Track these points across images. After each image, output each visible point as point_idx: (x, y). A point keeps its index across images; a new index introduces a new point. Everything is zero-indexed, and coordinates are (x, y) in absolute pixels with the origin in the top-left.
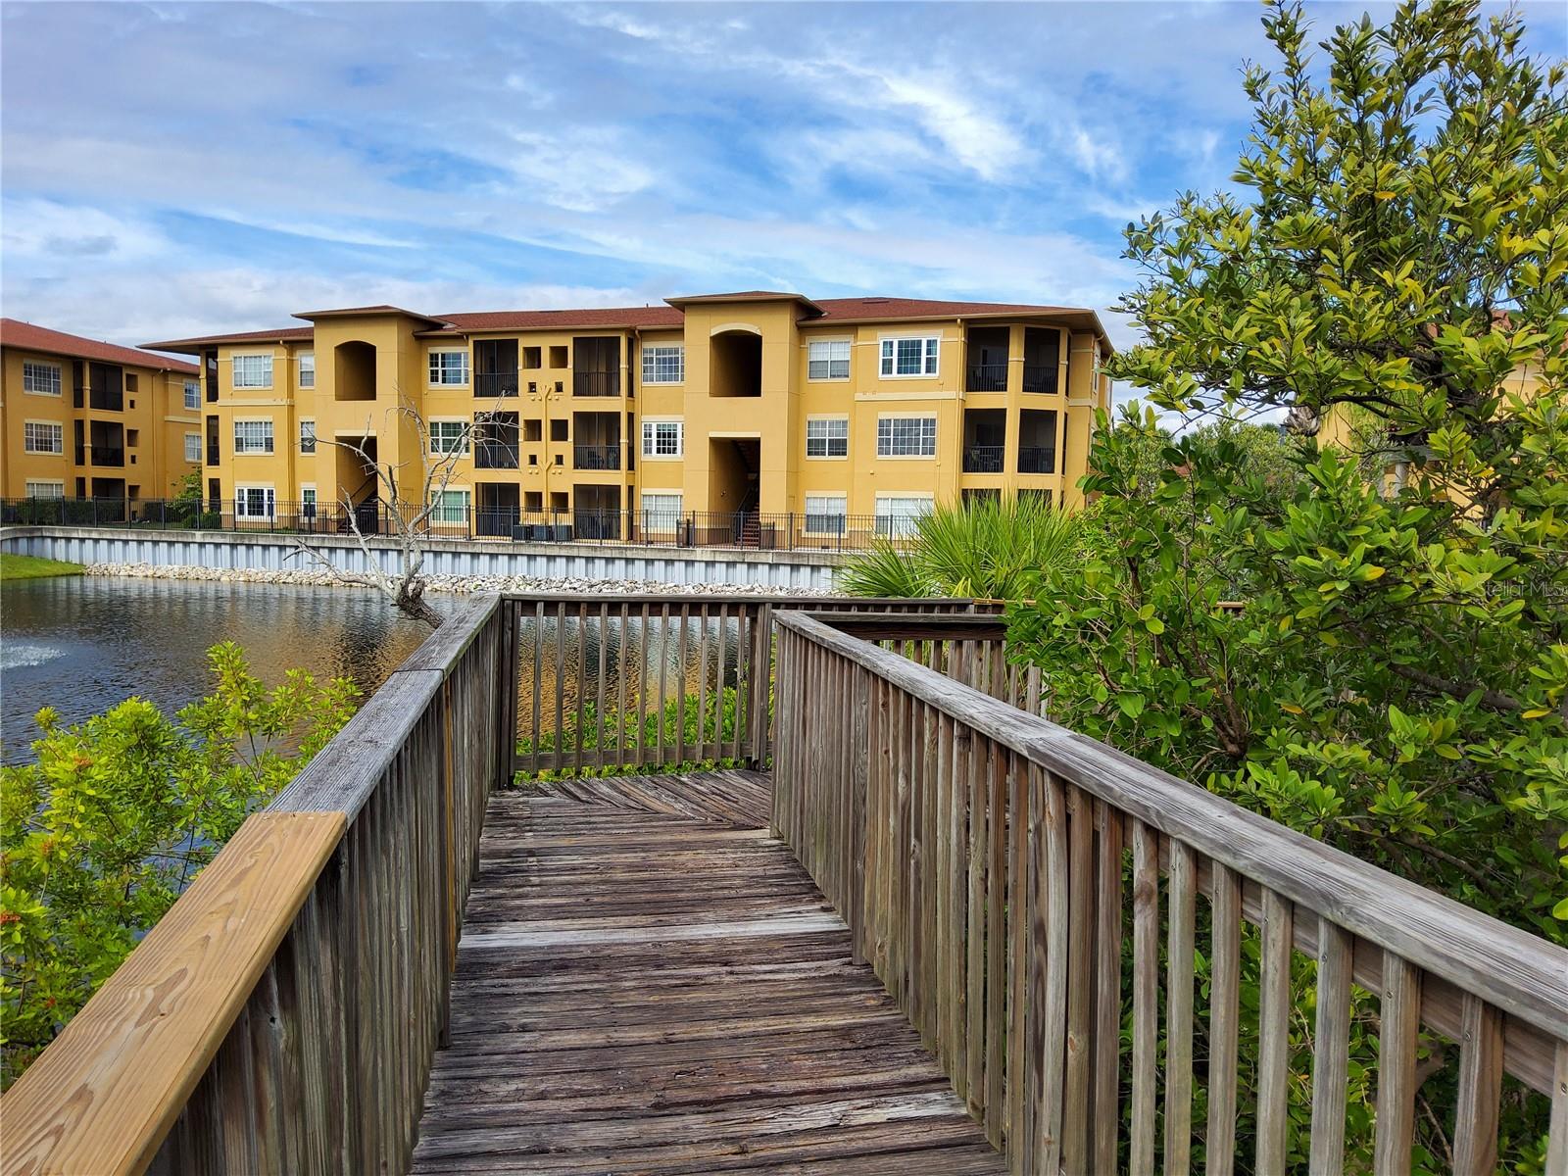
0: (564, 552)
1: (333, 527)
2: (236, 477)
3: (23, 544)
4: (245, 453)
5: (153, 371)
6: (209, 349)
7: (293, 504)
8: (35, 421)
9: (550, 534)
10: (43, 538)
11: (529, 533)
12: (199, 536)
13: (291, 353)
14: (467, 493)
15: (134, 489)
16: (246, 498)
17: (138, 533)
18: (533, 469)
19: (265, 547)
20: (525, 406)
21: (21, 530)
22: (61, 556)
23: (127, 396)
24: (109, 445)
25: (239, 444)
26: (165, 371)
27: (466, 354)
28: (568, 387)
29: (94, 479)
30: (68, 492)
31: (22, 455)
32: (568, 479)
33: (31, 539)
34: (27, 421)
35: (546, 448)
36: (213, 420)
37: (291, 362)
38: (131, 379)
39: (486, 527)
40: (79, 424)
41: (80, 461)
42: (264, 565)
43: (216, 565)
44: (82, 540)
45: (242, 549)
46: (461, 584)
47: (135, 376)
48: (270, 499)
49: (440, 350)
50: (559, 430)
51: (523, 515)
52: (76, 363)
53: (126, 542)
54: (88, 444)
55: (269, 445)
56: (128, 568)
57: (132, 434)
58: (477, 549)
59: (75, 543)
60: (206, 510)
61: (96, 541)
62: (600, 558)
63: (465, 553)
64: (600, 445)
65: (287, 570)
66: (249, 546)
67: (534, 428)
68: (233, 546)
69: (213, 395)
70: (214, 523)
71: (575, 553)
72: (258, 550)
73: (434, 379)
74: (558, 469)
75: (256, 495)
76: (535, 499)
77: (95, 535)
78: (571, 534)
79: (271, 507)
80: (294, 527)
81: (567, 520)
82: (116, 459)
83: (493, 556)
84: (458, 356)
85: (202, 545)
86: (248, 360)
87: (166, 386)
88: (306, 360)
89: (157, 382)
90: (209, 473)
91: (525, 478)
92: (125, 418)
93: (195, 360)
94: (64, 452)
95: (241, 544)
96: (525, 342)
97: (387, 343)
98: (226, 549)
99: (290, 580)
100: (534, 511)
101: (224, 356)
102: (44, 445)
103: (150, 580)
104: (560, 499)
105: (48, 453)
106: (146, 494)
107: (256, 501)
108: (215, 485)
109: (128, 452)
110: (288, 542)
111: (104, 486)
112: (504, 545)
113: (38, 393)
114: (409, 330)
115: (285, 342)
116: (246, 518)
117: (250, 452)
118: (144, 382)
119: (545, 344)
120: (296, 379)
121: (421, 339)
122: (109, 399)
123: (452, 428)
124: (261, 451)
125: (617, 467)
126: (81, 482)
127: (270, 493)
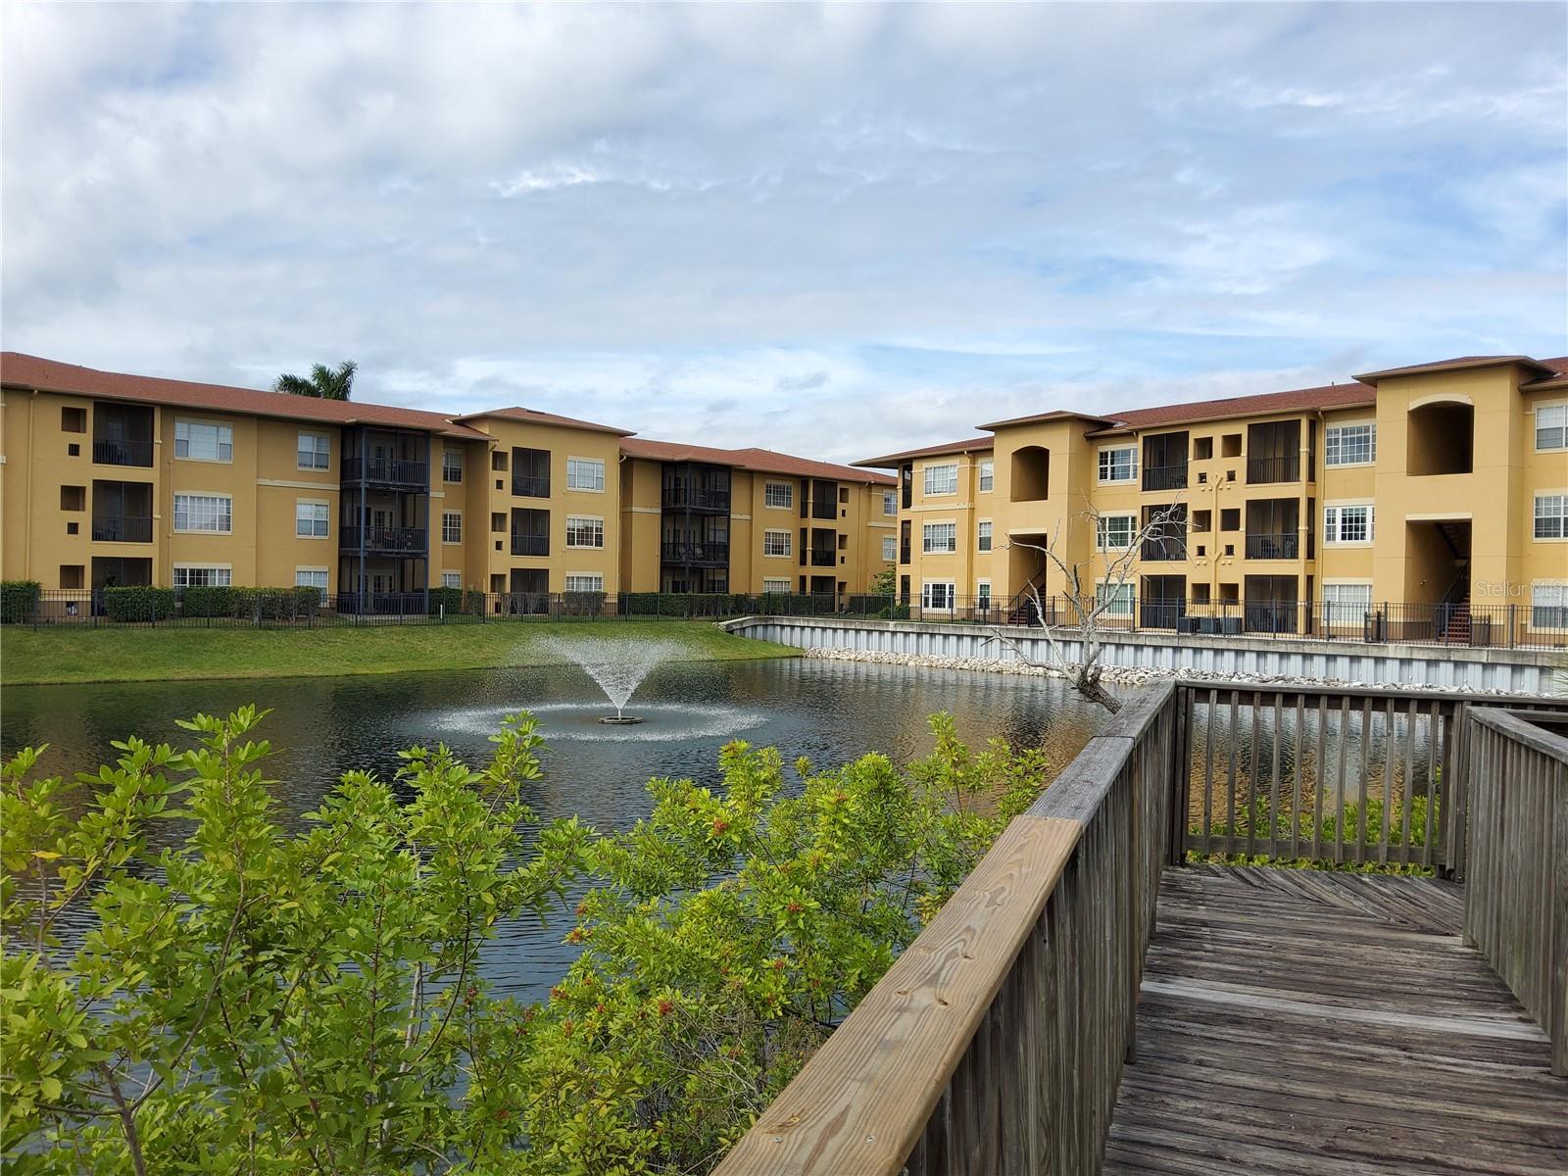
0: (1233, 646)
1: (1005, 618)
2: (923, 574)
3: (760, 630)
4: (932, 552)
5: (860, 484)
6: (905, 463)
7: (970, 597)
8: (772, 530)
9: (1218, 627)
10: (774, 625)
11: (1196, 626)
12: (892, 625)
13: (973, 462)
14: (1133, 586)
15: (842, 585)
16: (931, 592)
17: (845, 623)
18: (1202, 560)
19: (946, 636)
20: (1194, 497)
21: (760, 619)
22: (787, 642)
23: (840, 506)
24: (824, 547)
25: (927, 544)
26: (870, 484)
27: (1136, 451)
28: (1242, 475)
29: (813, 577)
30: (793, 588)
31: (763, 559)
32: (1239, 569)
33: (766, 626)
34: (767, 530)
35: (1216, 538)
36: (906, 523)
37: (973, 469)
38: (844, 491)
39: (1151, 619)
40: (804, 531)
41: (803, 562)
42: (944, 653)
43: (905, 652)
44: (803, 628)
45: (926, 638)
46: (1124, 676)
47: (847, 489)
48: (951, 593)
49: (1109, 448)
50: (1230, 519)
51: (1189, 607)
52: (803, 481)
53: (835, 630)
54: (809, 548)
55: (952, 545)
56: (836, 652)
57: (843, 538)
58: (1140, 642)
59: (797, 630)
60: (898, 603)
61: (813, 628)
62: (1273, 653)
63: (1129, 645)
64: (1275, 533)
65: (964, 657)
66: (932, 635)
67: (1203, 519)
68: (919, 635)
69: (907, 504)
70: (904, 614)
71: (1244, 646)
72: (939, 639)
73: (1103, 476)
74: (1229, 559)
75: (939, 588)
76: (1202, 591)
77: (812, 624)
78: (1240, 627)
79: (951, 600)
80: (970, 618)
81: (1237, 612)
82: (829, 560)
83: (1157, 648)
84: (1126, 453)
85: (894, 633)
86: (937, 470)
87: (870, 496)
88: (986, 467)
89: (864, 493)
90: (901, 570)
91: (1191, 570)
92: (836, 525)
93: (894, 473)
94: (791, 555)
95: (926, 633)
96: (1195, 434)
97: (1060, 446)
98: (913, 637)
99: (966, 666)
100: (1201, 603)
101: (918, 468)
102: (778, 549)
103: (853, 663)
104: (1229, 592)
105: (780, 556)
106: (850, 590)
107: (939, 596)
108: (906, 580)
109: (839, 553)
110: (965, 632)
111: (821, 583)
112: (1168, 637)
113: (775, 507)
114: (1081, 431)
115: (969, 452)
116: (930, 610)
117: (936, 551)
118: (853, 494)
119: (1217, 434)
120: (977, 484)
121: (1091, 439)
122: (827, 510)
123: (1119, 523)
124: (945, 551)
125: (1294, 555)
126: (803, 579)
127: (951, 587)
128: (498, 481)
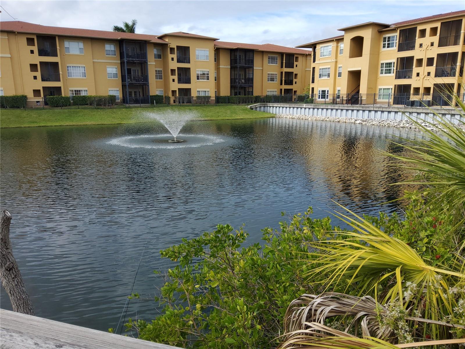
0: (425, 111)
1: (345, 102)
2: (319, 86)
3: (262, 108)
4: (322, 79)
5: (303, 55)
6: (314, 46)
7: (334, 94)
8: (270, 73)
9: (420, 104)
10: (268, 106)
11: (413, 104)
12: (304, 105)
13: (338, 43)
14: (392, 89)
15: (295, 92)
16: (321, 93)
17: (289, 105)
18: (418, 78)
19: (322, 109)
20: (416, 53)
21: (262, 104)
22: (271, 112)
23: (295, 63)
24: (289, 79)
25: (320, 76)
26: (306, 55)
27: (397, 36)
28: (436, 43)
29: (284, 89)
30: (277, 93)
31: (266, 82)
32: (431, 82)
33: (264, 107)
34: (268, 73)
35: (424, 69)
36: (314, 68)
37: (337, 47)
38: (297, 58)
39: (397, 101)
40: (282, 73)
41: (281, 84)
42: (322, 115)
43: (309, 115)
44: (276, 107)
45: (316, 110)
46: (382, 123)
47: (298, 57)
48: (328, 93)
49: (387, 36)
50: (430, 61)
51: (411, 96)
52: (282, 54)
53: (286, 107)
54: (283, 79)
55: (329, 76)
56: (286, 115)
57: (296, 75)
58: (390, 110)
59: (275, 108)
60: (310, 97)
61: (280, 107)
63: (386, 111)
64: (448, 67)
65: (328, 116)
66: (318, 109)
67: (420, 62)
68: (314, 109)
69: (314, 61)
70: (312, 101)
71: (429, 111)
72: (320, 110)
73: (384, 47)
74: (428, 78)
75: (324, 92)
76: (417, 90)
78: (429, 104)
79: (327, 96)
80: (334, 102)
81: (429, 98)
82: (291, 83)
83: (396, 112)
84: (393, 37)
85: (305, 108)
86: (325, 47)
87: (306, 59)
88: (342, 45)
89: (304, 58)
90: (312, 85)
91: (414, 82)
92: (294, 70)
93: (311, 49)
94: (277, 81)
95: (316, 108)
96: (420, 28)
97: (367, 35)
98: (312, 110)
99: (328, 120)
101: (318, 47)
102: (272, 80)
103: (291, 119)
104: (427, 90)
105: (273, 82)
106: (298, 93)
107: (324, 94)
108: (313, 89)
109: (294, 80)
110: (329, 107)
111: (287, 91)
112: (401, 108)
113: (272, 64)
114: (376, 29)
115: (336, 40)
116: (321, 100)
117: (324, 78)
118: (300, 59)
119: (428, 27)
120: (338, 51)
121: (380, 32)
122: (290, 65)
123: (389, 64)
124: (326, 78)
125: (454, 75)
126: (281, 90)
127: (328, 91)
128: (172, 58)
